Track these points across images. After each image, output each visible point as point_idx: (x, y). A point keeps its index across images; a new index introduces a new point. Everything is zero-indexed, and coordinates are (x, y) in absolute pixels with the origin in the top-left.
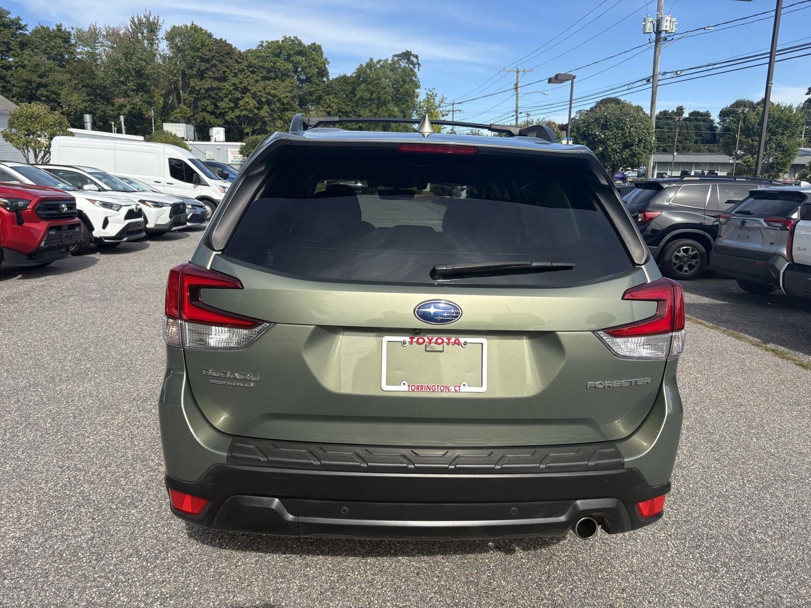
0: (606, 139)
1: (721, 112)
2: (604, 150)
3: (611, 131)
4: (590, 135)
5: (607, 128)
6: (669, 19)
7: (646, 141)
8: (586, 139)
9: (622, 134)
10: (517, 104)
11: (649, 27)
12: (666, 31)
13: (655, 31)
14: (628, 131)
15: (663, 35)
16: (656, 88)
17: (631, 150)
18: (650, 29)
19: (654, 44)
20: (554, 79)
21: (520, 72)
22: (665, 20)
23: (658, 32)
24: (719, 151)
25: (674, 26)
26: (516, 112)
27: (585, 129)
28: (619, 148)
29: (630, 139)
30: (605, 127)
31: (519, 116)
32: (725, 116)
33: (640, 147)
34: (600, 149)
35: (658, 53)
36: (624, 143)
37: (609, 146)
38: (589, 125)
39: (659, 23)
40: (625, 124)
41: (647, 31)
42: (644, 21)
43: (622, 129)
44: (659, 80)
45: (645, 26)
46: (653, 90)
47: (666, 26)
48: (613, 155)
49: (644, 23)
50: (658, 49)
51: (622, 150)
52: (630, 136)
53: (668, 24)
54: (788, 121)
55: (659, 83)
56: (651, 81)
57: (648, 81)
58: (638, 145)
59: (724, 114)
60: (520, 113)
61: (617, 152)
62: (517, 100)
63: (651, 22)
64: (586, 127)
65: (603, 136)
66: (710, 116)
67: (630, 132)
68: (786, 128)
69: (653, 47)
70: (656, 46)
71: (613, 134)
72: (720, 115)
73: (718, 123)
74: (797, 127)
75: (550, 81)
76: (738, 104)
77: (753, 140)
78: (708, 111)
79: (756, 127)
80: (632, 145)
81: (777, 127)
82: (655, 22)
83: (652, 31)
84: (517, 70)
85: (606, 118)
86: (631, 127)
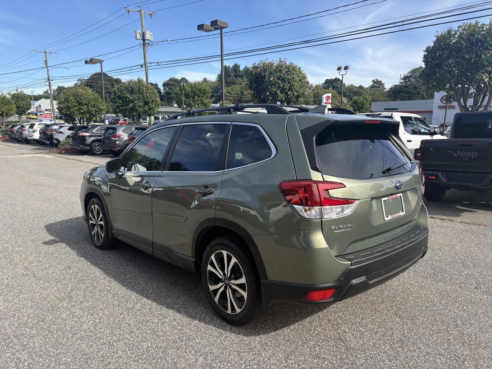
0: (134, 99)
1: (164, 84)
2: (133, 106)
3: (136, 95)
4: (123, 97)
5: (133, 93)
6: (149, 33)
7: (156, 100)
8: (121, 99)
9: (142, 96)
10: (48, 74)
11: (139, 36)
12: (148, 40)
13: (142, 38)
14: (145, 95)
15: (147, 41)
16: (147, 71)
17: (149, 106)
18: (139, 37)
19: (142, 46)
20: (89, 61)
21: (47, 53)
22: (147, 33)
23: (144, 40)
24: (166, 105)
25: (152, 37)
26: (49, 79)
27: (120, 93)
28: (142, 105)
29: (148, 99)
30: (132, 92)
31: (51, 82)
32: (165, 86)
33: (153, 104)
34: (131, 105)
35: (145, 51)
36: (144, 102)
37: (136, 104)
38: (122, 91)
39: (143, 35)
40: (144, 91)
41: (138, 38)
42: (135, 32)
43: (142, 94)
44: (148, 67)
45: (136, 35)
46: (146, 72)
47: (148, 36)
48: (139, 109)
49: (135, 34)
50: (145, 49)
51: (144, 106)
52: (147, 98)
53: (149, 35)
54: (204, 90)
55: (149, 68)
56: (144, 66)
57: (142, 66)
58: (152, 103)
59: (165, 85)
60: (52, 80)
61: (141, 107)
62: (48, 72)
63: (139, 33)
64: (120, 92)
65: (132, 98)
66: (158, 86)
67: (147, 96)
68: (204, 94)
69: (142, 48)
70: (144, 48)
71: (137, 97)
72: (163, 85)
73: (163, 90)
74: (209, 94)
75: (86, 62)
76: (171, 80)
77: (190, 100)
78: (156, 83)
79: (190, 93)
80: (149, 103)
81: (200, 93)
82: (141, 34)
83: (140, 39)
84: (45, 51)
85: (132, 87)
86: (147, 93)
